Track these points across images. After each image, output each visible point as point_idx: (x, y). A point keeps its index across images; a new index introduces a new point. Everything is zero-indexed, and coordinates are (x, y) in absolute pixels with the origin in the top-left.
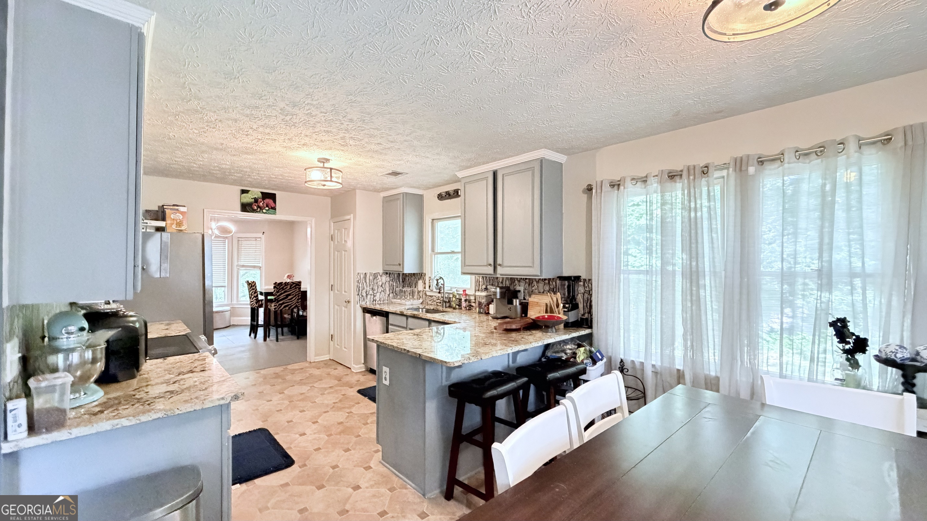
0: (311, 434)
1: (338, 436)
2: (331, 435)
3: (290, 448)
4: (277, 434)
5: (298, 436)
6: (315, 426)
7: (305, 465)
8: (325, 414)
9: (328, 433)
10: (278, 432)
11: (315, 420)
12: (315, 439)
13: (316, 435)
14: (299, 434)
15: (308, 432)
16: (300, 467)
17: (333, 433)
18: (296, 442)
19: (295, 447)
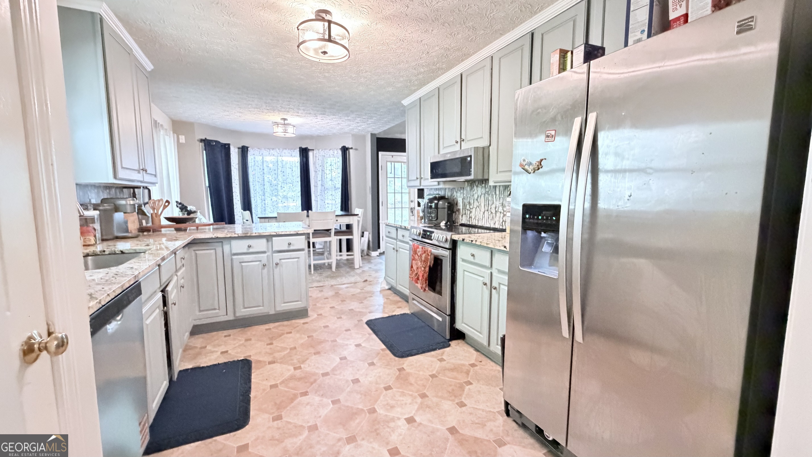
0: (350, 344)
1: (327, 339)
2: (333, 341)
3: (369, 334)
4: (383, 350)
5: (363, 345)
6: (345, 353)
7: (359, 321)
8: (329, 370)
9: (335, 343)
10: (381, 352)
11: (343, 361)
12: (348, 339)
13: (346, 343)
14: (361, 347)
15: (352, 348)
16: (362, 320)
17: (330, 343)
18: (364, 339)
19: (365, 335)
